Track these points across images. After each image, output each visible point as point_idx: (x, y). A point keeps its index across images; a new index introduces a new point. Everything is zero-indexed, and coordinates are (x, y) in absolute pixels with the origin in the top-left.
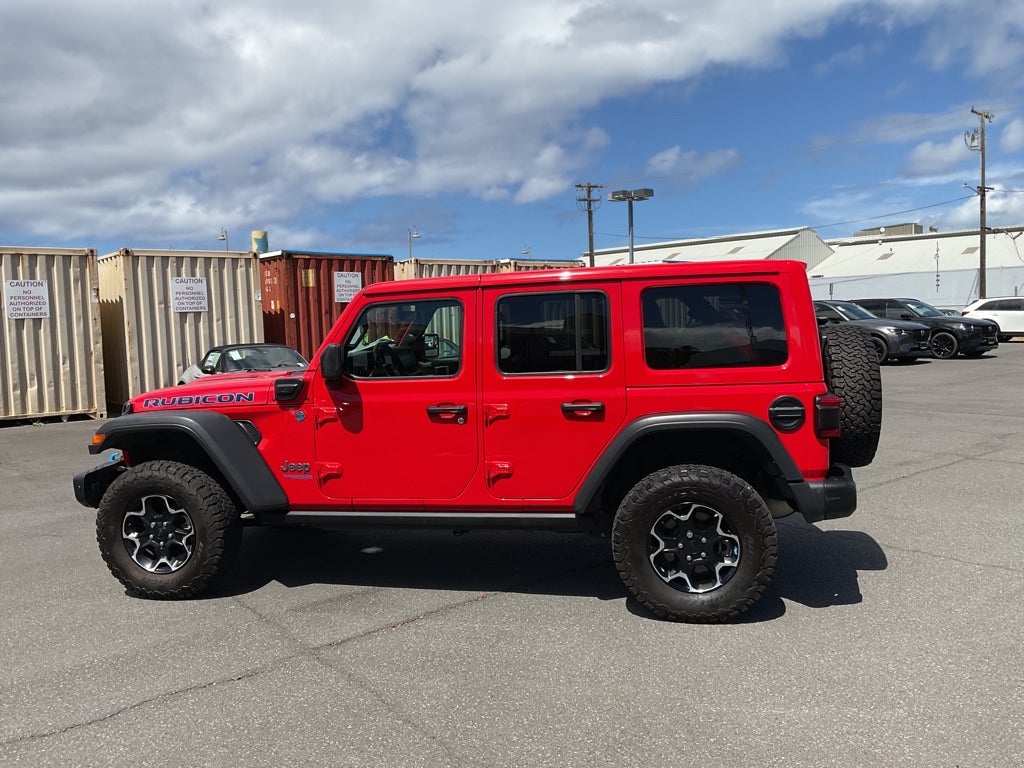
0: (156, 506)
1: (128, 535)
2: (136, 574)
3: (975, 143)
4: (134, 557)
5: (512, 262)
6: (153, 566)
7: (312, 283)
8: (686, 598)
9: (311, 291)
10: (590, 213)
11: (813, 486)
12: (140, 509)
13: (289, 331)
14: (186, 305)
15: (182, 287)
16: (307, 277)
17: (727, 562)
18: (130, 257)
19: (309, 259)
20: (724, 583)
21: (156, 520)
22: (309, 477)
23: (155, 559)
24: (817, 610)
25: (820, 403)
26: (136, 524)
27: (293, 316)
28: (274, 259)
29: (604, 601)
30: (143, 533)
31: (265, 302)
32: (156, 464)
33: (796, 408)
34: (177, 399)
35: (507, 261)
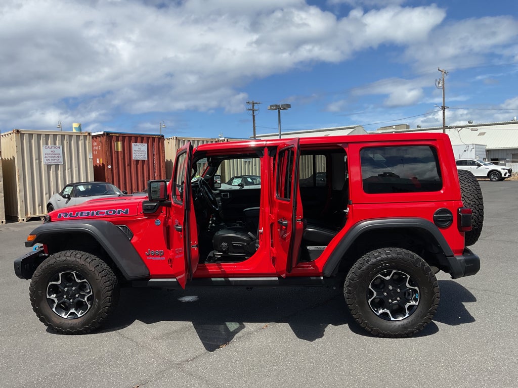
0: (68, 278)
1: (50, 296)
2: (55, 320)
3: (440, 85)
4: (54, 310)
5: (226, 139)
6: (66, 314)
7: (120, 149)
8: (389, 324)
9: (120, 153)
10: (254, 116)
11: (458, 258)
12: (58, 280)
13: (107, 175)
14: (50, 161)
15: (49, 151)
16: (117, 146)
17: (413, 303)
18: (20, 134)
19: (119, 136)
20: (410, 315)
21: (68, 287)
22: (163, 258)
23: (67, 309)
24: (455, 326)
25: (461, 212)
26: (55, 289)
27: (110, 167)
28: (99, 136)
29: (336, 327)
30: (59, 294)
31: (94, 159)
32: (68, 253)
33: (448, 215)
34: (80, 213)
35: (223, 139)
